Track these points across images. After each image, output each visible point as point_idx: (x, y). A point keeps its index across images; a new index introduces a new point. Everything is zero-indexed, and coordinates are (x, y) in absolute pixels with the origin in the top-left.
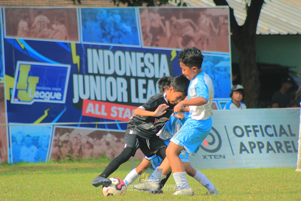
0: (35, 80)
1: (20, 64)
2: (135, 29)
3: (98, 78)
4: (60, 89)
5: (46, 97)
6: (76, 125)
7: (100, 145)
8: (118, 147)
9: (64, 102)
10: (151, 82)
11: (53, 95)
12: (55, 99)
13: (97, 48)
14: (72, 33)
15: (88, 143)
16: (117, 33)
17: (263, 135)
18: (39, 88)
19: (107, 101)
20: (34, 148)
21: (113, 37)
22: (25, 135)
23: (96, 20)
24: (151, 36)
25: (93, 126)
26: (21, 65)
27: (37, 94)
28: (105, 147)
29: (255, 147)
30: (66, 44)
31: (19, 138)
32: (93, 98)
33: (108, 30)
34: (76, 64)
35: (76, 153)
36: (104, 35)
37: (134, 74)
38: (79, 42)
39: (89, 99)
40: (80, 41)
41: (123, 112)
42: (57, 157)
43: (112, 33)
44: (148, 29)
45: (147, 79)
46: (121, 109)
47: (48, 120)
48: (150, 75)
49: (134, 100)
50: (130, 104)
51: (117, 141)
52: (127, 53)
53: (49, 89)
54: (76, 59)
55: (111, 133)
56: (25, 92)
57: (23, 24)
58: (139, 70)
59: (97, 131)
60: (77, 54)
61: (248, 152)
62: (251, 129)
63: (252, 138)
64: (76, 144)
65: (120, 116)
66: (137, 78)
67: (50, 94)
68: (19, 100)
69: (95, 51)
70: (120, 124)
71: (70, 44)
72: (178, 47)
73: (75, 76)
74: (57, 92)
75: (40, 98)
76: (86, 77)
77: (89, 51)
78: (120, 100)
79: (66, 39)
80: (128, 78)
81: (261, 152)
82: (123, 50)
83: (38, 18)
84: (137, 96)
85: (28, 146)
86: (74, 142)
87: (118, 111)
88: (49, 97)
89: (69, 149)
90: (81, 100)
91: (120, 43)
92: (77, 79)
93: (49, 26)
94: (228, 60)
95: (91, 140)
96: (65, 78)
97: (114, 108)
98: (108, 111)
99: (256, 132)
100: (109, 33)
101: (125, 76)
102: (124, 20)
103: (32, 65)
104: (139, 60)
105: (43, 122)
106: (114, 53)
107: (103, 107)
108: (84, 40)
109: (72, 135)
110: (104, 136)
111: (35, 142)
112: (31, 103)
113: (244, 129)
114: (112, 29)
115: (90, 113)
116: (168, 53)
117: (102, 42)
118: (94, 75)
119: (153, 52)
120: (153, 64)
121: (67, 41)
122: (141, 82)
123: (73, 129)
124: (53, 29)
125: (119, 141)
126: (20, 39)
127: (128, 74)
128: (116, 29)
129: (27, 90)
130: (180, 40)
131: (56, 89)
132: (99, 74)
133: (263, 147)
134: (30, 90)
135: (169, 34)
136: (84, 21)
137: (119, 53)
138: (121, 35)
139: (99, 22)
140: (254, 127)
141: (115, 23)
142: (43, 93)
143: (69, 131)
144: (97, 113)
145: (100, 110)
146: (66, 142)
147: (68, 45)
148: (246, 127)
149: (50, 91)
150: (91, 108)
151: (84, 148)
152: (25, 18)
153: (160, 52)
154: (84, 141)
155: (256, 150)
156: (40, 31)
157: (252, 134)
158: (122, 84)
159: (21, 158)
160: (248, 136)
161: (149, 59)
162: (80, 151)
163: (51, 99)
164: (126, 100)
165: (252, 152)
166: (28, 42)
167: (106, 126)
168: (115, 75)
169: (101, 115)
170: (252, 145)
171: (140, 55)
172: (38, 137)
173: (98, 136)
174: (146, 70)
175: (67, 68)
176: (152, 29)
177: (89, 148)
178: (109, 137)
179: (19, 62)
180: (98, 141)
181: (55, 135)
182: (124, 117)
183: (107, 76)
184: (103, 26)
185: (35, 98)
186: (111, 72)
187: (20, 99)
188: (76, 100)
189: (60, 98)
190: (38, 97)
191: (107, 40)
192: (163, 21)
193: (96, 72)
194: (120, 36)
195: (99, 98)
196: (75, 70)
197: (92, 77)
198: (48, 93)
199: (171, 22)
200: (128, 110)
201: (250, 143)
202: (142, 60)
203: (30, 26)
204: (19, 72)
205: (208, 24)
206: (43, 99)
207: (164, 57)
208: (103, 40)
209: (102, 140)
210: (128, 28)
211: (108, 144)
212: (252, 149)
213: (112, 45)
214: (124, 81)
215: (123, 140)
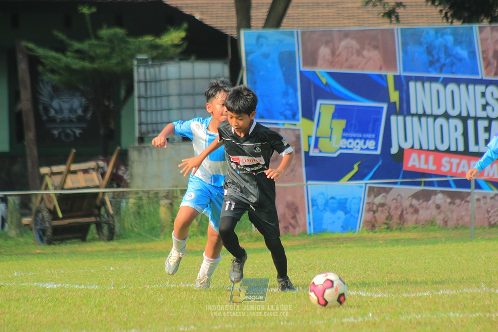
0: (341, 124)
1: (321, 104)
2: (472, 54)
3: (424, 120)
4: (374, 136)
5: (356, 147)
6: (396, 183)
7: (428, 208)
8: (452, 211)
9: (379, 152)
10: (494, 125)
11: (365, 143)
12: (367, 149)
13: (423, 80)
14: (389, 61)
15: (411, 206)
16: (448, 61)
18: (346, 135)
19: (436, 150)
20: (340, 213)
21: (444, 65)
22: (329, 197)
23: (421, 44)
24: (494, 63)
25: (419, 184)
26: (322, 106)
27: (344, 143)
28: (434, 212)
30: (381, 76)
31: (321, 201)
32: (417, 146)
33: (436, 57)
34: (395, 103)
35: (395, 220)
36: (432, 63)
37: (472, 114)
38: (398, 74)
39: (413, 147)
40: (400, 71)
41: (458, 165)
42: (372, 226)
43: (442, 61)
45: (489, 120)
46: (455, 161)
47: (358, 177)
48: (493, 115)
49: (472, 148)
50: (466, 153)
51: (450, 203)
52: (463, 87)
53: (360, 136)
54: (394, 96)
55: (442, 192)
56: (328, 140)
57: (324, 51)
58: (479, 108)
59: (423, 190)
60: (396, 88)
64: (397, 208)
66: (476, 119)
67: (361, 142)
68: (320, 151)
69: (419, 84)
70: (455, 181)
71: (386, 75)
73: (393, 119)
74: (370, 139)
75: (347, 148)
76: (409, 119)
77: (412, 84)
78: (453, 149)
79: (381, 69)
80: (464, 120)
82: (458, 82)
83: (343, 43)
84: (477, 143)
85: (333, 211)
86: (393, 205)
87: (451, 164)
88: (359, 147)
89: (387, 214)
90: (401, 150)
91: (452, 73)
92: (397, 122)
93: (359, 53)
95: (415, 202)
96: (380, 120)
97: (445, 160)
98: (438, 163)
100: (438, 60)
101: (459, 117)
102: (457, 42)
103: (336, 105)
104: (478, 95)
105: (351, 179)
106: (445, 86)
107: (431, 158)
108: (405, 70)
109: (391, 196)
110: (433, 197)
111: (342, 205)
112: (335, 155)
114: (442, 55)
115: (414, 166)
117: (428, 72)
118: (420, 116)
121: (383, 73)
122: (482, 124)
123: (391, 188)
124: (363, 57)
125: (452, 203)
126: (321, 71)
127: (464, 114)
128: (448, 53)
129: (330, 138)
131: (369, 136)
132: (425, 115)
134: (334, 137)
136: (405, 45)
137: (452, 86)
138: (454, 62)
139: (425, 46)
141: (446, 47)
142: (351, 141)
143: (387, 191)
144: (423, 166)
145: (427, 162)
146: (382, 205)
147: (384, 78)
149: (361, 139)
150: (414, 160)
151: (407, 213)
152: (327, 43)
154: (406, 203)
156: (347, 59)
158: (456, 127)
159: (324, 227)
161: (492, 94)
162: (401, 216)
163: (361, 149)
164: (461, 148)
166: (332, 75)
167: (436, 184)
168: (446, 116)
169: (428, 169)
171: (480, 88)
172: (346, 199)
173: (426, 196)
174: (488, 108)
175: (382, 108)
177: (412, 213)
178: (439, 198)
179: (319, 102)
180: (425, 204)
181: (369, 195)
182: (459, 171)
183: (436, 117)
184: (429, 51)
185: (341, 148)
186: (441, 112)
187: (322, 150)
188: (394, 150)
189: (373, 148)
190: (344, 147)
191: (436, 69)
193: (421, 112)
194: (452, 64)
195: (425, 147)
196: (393, 110)
197: (416, 119)
198: (357, 141)
200: (464, 162)
202: (483, 94)
203: (333, 53)
204: (320, 114)
206: (351, 149)
208: (430, 69)
209: (430, 202)
210: (463, 53)
211: (438, 207)
214: (459, 124)
215: (458, 201)
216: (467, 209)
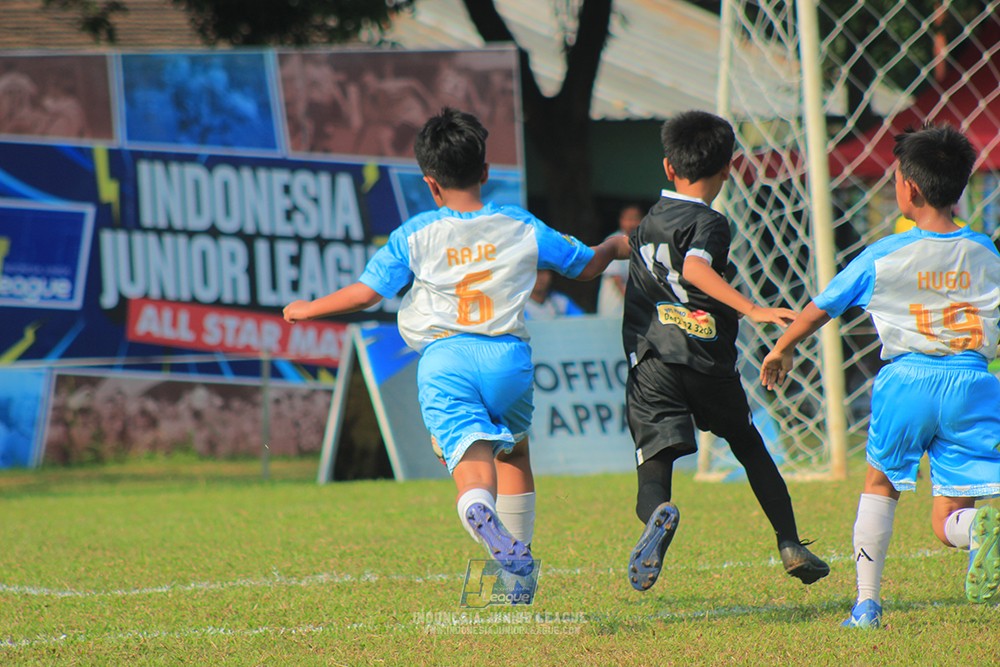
2: (265, 108)
3: (168, 239)
4: (64, 270)
5: (31, 293)
6: (111, 367)
7: (176, 417)
8: (226, 425)
9: (76, 304)
10: (310, 251)
11: (48, 287)
12: (54, 298)
13: (166, 159)
14: (98, 122)
15: (144, 413)
16: (217, 120)
17: (610, 386)
18: (11, 268)
19: (195, 301)
21: (208, 130)
23: (160, 85)
24: (308, 126)
25: (158, 368)
27: (6, 285)
28: (188, 425)
29: (588, 417)
30: (79, 150)
32: (155, 293)
33: (192, 112)
34: (108, 206)
35: (111, 441)
36: (184, 125)
37: (266, 229)
38: (116, 146)
39: (146, 296)
40: (120, 140)
41: (238, 331)
43: (205, 121)
44: (301, 108)
45: (300, 240)
46: (231, 322)
47: (35, 353)
48: (307, 231)
49: (266, 297)
50: (254, 308)
51: (221, 408)
52: (246, 173)
53: (38, 269)
54: (109, 190)
55: (209, 386)
58: (280, 216)
59: (168, 381)
60: (113, 175)
61: (570, 431)
62: (577, 369)
63: (581, 394)
64: (113, 417)
65: (230, 341)
66: (272, 239)
67: (41, 284)
69: (159, 168)
70: (230, 363)
71: (91, 149)
72: (380, 153)
73: (107, 237)
74: (60, 277)
75: (11, 296)
76: (138, 238)
77: (144, 169)
78: (227, 298)
79: (81, 134)
80: (248, 240)
81: (604, 430)
82: (236, 163)
83: (5, 83)
84: (274, 286)
86: (106, 410)
87: (223, 328)
88: (37, 293)
89: (94, 430)
90: (123, 301)
91: (225, 144)
92: (113, 242)
94: (516, 187)
95: (151, 405)
96: (78, 240)
97: (211, 321)
98: (197, 326)
99: (590, 377)
100: (197, 120)
101: (240, 235)
102: (235, 83)
104: (278, 191)
105: (23, 357)
106: (210, 170)
107: (184, 317)
108: (131, 136)
109: (102, 392)
110: (186, 395)
113: (559, 371)
114: (205, 110)
115: (148, 334)
116: (356, 172)
117: (175, 141)
118: (159, 232)
119: (314, 168)
120: (316, 200)
121: (85, 143)
122: (285, 249)
123: (103, 378)
124: (45, 111)
125: (226, 407)
127: (250, 229)
128: (217, 107)
130: (386, 135)
131: (57, 270)
132: (171, 230)
133: (610, 416)
135: (356, 120)
136: (129, 87)
137: (224, 173)
138: (229, 125)
139: (171, 91)
140: (586, 364)
141: (212, 95)
142: (20, 280)
143: (93, 382)
144: (168, 334)
145: (175, 324)
146: (84, 411)
147: (87, 154)
148: (566, 365)
149: (39, 276)
150: (149, 321)
151: (134, 428)
153: (334, 169)
154: (132, 407)
155: (592, 425)
156: (10, 115)
157: (580, 383)
158: (233, 254)
160: (571, 387)
161: (305, 189)
162: (123, 435)
163: (43, 298)
164: (243, 297)
165: (582, 430)
167: (193, 368)
168: (214, 232)
169: (177, 341)
170: (582, 414)
171: (280, 177)
173: (170, 393)
174: (298, 217)
175: (84, 214)
176: (314, 108)
177: (145, 428)
178: (199, 398)
180: (170, 410)
181: (57, 393)
182: (240, 344)
183: (191, 234)
184: (180, 97)
186: (201, 223)
188: (109, 300)
189: (66, 295)
190: (7, 293)
191: (192, 137)
192: (342, 87)
193: (162, 223)
194: (225, 128)
195: (171, 294)
196: (105, 220)
197: (152, 239)
199: (363, 89)
200: (250, 324)
201: (577, 408)
202: (287, 189)
205: (460, 94)
206: (21, 298)
207: (345, 182)
208: (180, 136)
209: (182, 407)
210: (246, 105)
211: (197, 415)
212: (581, 421)
213: (206, 150)
214: (239, 248)
215: (236, 404)
216: (255, 421)
